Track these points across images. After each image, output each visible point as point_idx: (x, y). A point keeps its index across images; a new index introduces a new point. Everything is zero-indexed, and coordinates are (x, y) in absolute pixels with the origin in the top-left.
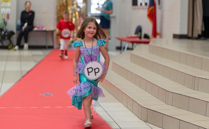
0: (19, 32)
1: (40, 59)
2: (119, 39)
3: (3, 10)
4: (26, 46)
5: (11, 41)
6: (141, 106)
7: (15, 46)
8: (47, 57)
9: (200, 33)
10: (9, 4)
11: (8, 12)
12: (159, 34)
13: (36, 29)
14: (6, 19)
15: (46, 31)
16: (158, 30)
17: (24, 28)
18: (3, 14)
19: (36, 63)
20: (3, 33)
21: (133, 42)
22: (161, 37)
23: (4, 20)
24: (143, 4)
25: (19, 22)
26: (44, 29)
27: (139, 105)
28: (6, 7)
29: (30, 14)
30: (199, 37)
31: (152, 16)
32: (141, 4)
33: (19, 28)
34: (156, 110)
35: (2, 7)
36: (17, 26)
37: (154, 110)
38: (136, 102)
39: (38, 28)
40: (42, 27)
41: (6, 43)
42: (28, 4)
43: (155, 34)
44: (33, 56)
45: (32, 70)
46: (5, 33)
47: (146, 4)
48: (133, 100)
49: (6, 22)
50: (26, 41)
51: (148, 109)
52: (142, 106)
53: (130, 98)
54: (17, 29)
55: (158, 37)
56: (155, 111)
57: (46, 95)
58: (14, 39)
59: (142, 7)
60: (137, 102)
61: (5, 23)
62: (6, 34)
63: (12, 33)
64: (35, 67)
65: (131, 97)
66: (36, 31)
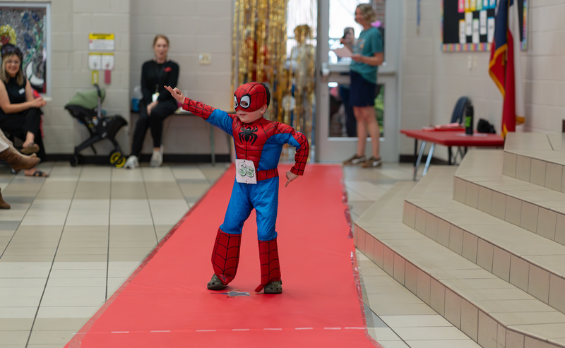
0: (137, 118)
1: (198, 192)
2: (409, 135)
3: (94, 59)
4: (157, 155)
5: (116, 144)
6: (505, 327)
7: (127, 157)
10: (109, 44)
11: (108, 65)
12: (522, 121)
14: (102, 85)
16: (520, 111)
17: (150, 107)
18: (95, 71)
19: (192, 205)
20: (95, 121)
21: (449, 144)
22: (528, 129)
23: (96, 85)
24: (476, 39)
25: (137, 89)
27: (498, 322)
28: (101, 53)
29: (168, 69)
31: (503, 71)
32: (469, 39)
33: (138, 107)
34: (549, 340)
35: (91, 53)
36: (133, 101)
37: (545, 339)
38: (488, 315)
41: (103, 149)
42: (161, 41)
43: (511, 120)
44: (179, 182)
45: (181, 222)
46: (101, 121)
47: (483, 39)
48: (479, 309)
49: (102, 94)
50: (157, 144)
51: (525, 335)
52: (508, 327)
53: (469, 302)
54: (132, 111)
55: (518, 128)
56: (547, 342)
57: (232, 294)
58: (125, 137)
59: (471, 47)
60: (490, 314)
61: (100, 95)
62: (104, 124)
63: (119, 122)
64: (188, 214)
65: (472, 302)
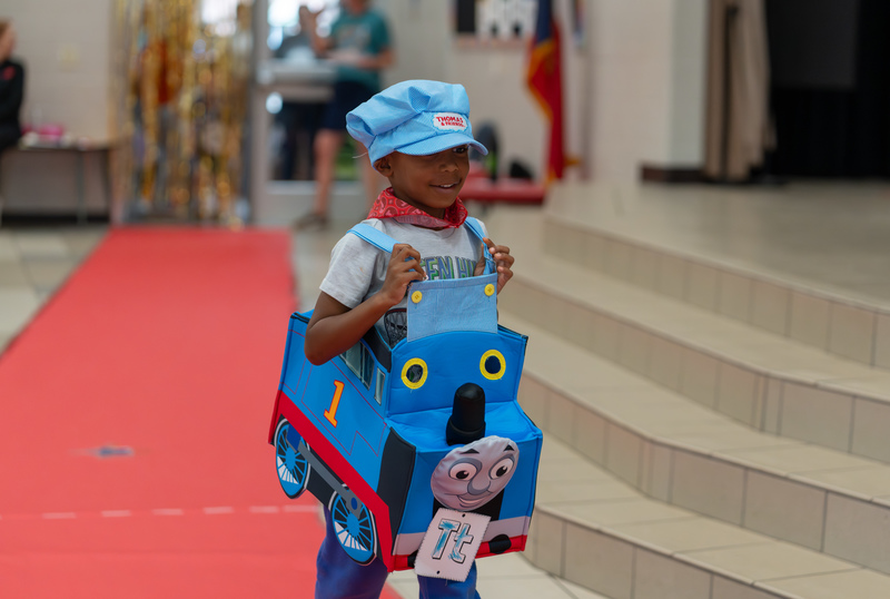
1: (55, 277)
8: (89, 266)
9: (755, 156)
12: (576, 163)
13: (30, 140)
15: (76, 152)
16: (573, 145)
19: (44, 298)
22: (586, 174)
24: (505, 30)
26: (68, 139)
29: (9, 74)
30: (755, 178)
31: (547, 83)
32: (494, 31)
34: (602, 529)
37: (596, 526)
39: (43, 133)
40: (60, 133)
43: (559, 161)
44: (25, 259)
47: (517, 30)
51: (565, 520)
55: (572, 175)
56: (599, 532)
57: (106, 452)
59: (497, 42)
64: (42, 314)
66: (34, 151)
